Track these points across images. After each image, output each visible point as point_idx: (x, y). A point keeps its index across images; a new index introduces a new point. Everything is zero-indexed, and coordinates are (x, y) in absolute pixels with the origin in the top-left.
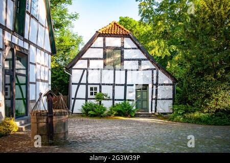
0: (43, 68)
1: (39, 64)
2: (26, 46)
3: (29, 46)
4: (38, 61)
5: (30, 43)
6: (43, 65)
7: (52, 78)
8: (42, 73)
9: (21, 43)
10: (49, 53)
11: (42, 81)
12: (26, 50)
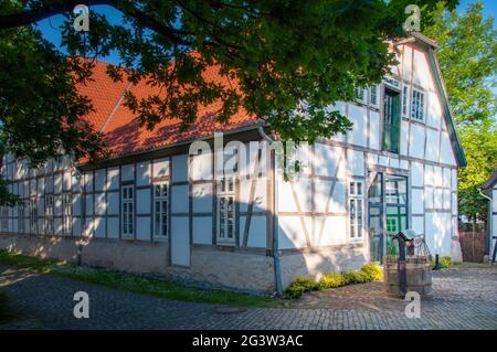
0: (440, 191)
1: (430, 186)
2: (404, 165)
3: (410, 163)
4: (428, 182)
5: (410, 159)
6: (437, 188)
7: (459, 207)
8: (436, 199)
9: (395, 163)
10: (452, 168)
11: (437, 210)
12: (405, 170)
